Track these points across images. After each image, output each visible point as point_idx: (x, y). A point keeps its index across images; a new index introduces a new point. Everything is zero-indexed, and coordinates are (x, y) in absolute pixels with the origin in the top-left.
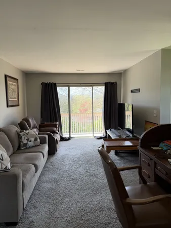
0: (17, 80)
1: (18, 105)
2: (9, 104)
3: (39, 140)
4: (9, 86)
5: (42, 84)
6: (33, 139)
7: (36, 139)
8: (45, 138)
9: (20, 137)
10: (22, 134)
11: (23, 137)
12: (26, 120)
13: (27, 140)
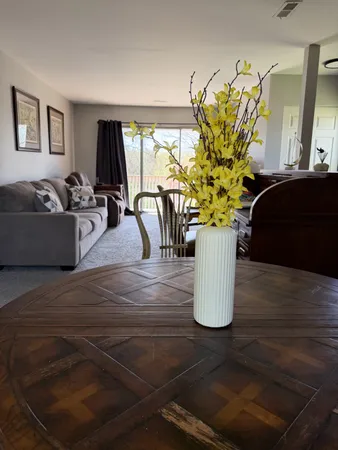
0: (62, 114)
1: (63, 154)
2: (53, 150)
3: (95, 201)
4: (52, 123)
5: (100, 122)
6: (87, 198)
7: (91, 199)
8: (103, 199)
9: (69, 194)
10: (72, 189)
11: (74, 194)
12: (77, 175)
13: (80, 198)
